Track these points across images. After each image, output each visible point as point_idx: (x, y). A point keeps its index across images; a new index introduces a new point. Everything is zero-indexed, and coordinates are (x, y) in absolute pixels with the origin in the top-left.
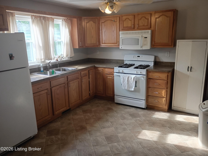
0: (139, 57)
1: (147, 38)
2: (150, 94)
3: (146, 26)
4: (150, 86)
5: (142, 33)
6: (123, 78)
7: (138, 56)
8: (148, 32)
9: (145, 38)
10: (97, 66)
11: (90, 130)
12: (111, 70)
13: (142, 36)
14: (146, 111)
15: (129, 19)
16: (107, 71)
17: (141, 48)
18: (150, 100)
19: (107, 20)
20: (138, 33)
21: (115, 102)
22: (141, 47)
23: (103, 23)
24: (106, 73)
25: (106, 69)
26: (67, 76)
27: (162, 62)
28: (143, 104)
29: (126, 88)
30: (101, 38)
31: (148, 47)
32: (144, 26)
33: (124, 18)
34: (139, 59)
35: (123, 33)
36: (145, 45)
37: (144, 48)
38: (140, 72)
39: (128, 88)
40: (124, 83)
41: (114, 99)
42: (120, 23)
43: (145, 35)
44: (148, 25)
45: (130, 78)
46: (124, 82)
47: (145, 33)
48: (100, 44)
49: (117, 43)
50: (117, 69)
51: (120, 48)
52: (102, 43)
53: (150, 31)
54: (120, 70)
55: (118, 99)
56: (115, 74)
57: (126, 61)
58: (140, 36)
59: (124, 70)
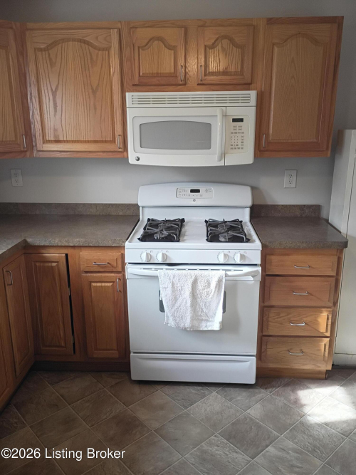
0: (198, 191)
1: (241, 120)
2: (273, 329)
3: (236, 74)
4: (274, 303)
5: (221, 100)
6: (173, 284)
8: (247, 99)
9: (234, 120)
10: (35, 239)
12: (111, 256)
13: (225, 116)
15: (160, 39)
17: (220, 160)
18: (271, 351)
19: (63, 40)
20: (209, 100)
23: (41, 50)
24: (83, 267)
25: (85, 254)
29: (187, 322)
30: (38, 117)
31: (245, 156)
32: (225, 73)
33: (143, 34)
34: (199, 200)
35: (141, 101)
36: (234, 147)
39: (196, 323)
40: (177, 305)
42: (125, 59)
43: (235, 112)
44: (242, 73)
45: (200, 286)
46: (175, 299)
47: (234, 100)
49: (113, 141)
50: (135, 250)
51: (132, 160)
52: (45, 141)
53: (253, 94)
54: (153, 253)
56: (130, 270)
57: (146, 210)
58: (218, 112)
59: (170, 254)
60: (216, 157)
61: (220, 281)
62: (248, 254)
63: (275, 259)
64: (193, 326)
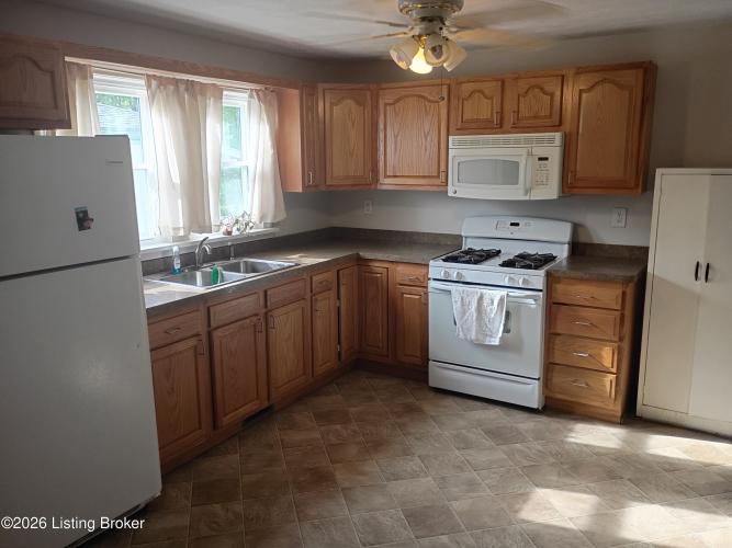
0: (517, 224)
1: (546, 159)
2: (558, 359)
3: (546, 117)
4: (560, 332)
5: (527, 141)
6: (462, 299)
7: (512, 224)
8: (551, 140)
9: (540, 159)
10: (366, 254)
11: (347, 485)
12: (419, 271)
13: (530, 154)
14: (543, 419)
15: (481, 92)
16: (403, 273)
17: (526, 194)
18: (557, 380)
19: (406, 96)
20: (517, 142)
21: (432, 383)
22: (527, 191)
23: (390, 104)
24: (399, 280)
25: (400, 268)
26: (264, 290)
27: (601, 247)
28: (531, 394)
29: (473, 335)
30: (382, 157)
31: (551, 191)
32: (536, 117)
33: (467, 88)
34: (517, 233)
35: (461, 143)
36: (539, 183)
37: (537, 195)
38: (525, 281)
39: (481, 337)
40: (465, 318)
41: (427, 373)
42: (452, 108)
43: (539, 151)
44: (550, 116)
45: (486, 302)
46: (464, 313)
47: (540, 141)
48: (376, 180)
49: (438, 176)
50: (437, 268)
51: (450, 194)
52: (386, 176)
53: (558, 136)
54: (450, 271)
55: (439, 375)
56: (432, 284)
57: (469, 240)
58: (524, 152)
59: (464, 273)
60: (522, 192)
61: (502, 300)
62: (531, 279)
63: (560, 287)
64: (477, 340)
